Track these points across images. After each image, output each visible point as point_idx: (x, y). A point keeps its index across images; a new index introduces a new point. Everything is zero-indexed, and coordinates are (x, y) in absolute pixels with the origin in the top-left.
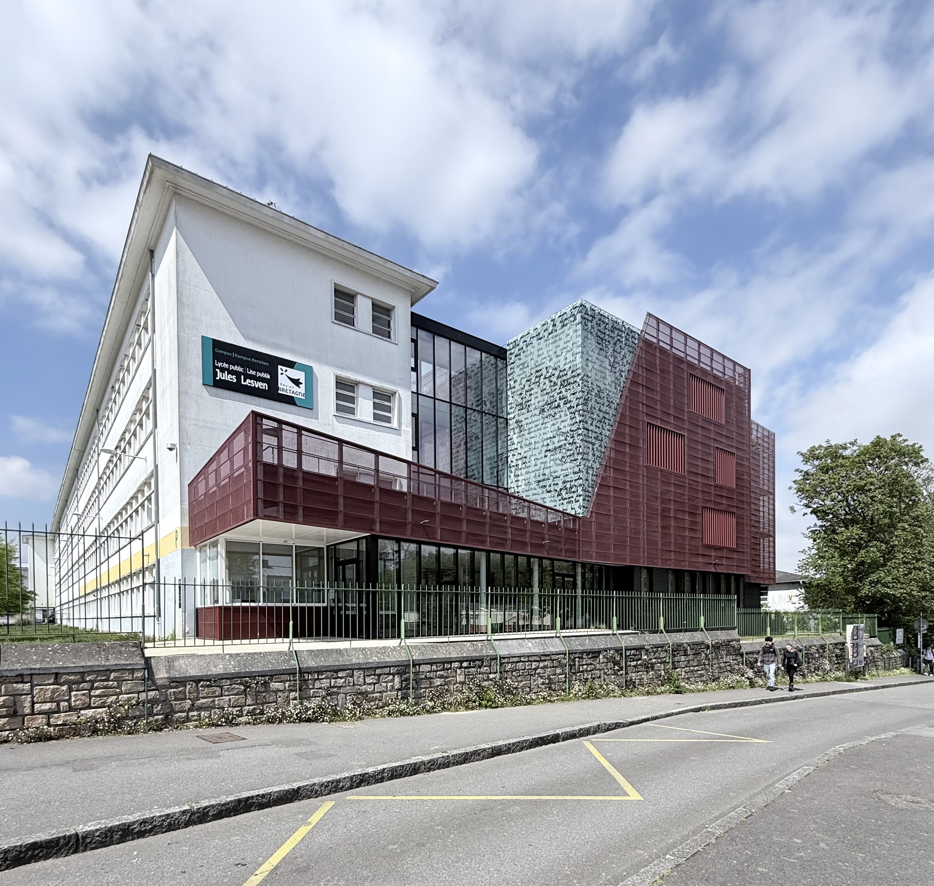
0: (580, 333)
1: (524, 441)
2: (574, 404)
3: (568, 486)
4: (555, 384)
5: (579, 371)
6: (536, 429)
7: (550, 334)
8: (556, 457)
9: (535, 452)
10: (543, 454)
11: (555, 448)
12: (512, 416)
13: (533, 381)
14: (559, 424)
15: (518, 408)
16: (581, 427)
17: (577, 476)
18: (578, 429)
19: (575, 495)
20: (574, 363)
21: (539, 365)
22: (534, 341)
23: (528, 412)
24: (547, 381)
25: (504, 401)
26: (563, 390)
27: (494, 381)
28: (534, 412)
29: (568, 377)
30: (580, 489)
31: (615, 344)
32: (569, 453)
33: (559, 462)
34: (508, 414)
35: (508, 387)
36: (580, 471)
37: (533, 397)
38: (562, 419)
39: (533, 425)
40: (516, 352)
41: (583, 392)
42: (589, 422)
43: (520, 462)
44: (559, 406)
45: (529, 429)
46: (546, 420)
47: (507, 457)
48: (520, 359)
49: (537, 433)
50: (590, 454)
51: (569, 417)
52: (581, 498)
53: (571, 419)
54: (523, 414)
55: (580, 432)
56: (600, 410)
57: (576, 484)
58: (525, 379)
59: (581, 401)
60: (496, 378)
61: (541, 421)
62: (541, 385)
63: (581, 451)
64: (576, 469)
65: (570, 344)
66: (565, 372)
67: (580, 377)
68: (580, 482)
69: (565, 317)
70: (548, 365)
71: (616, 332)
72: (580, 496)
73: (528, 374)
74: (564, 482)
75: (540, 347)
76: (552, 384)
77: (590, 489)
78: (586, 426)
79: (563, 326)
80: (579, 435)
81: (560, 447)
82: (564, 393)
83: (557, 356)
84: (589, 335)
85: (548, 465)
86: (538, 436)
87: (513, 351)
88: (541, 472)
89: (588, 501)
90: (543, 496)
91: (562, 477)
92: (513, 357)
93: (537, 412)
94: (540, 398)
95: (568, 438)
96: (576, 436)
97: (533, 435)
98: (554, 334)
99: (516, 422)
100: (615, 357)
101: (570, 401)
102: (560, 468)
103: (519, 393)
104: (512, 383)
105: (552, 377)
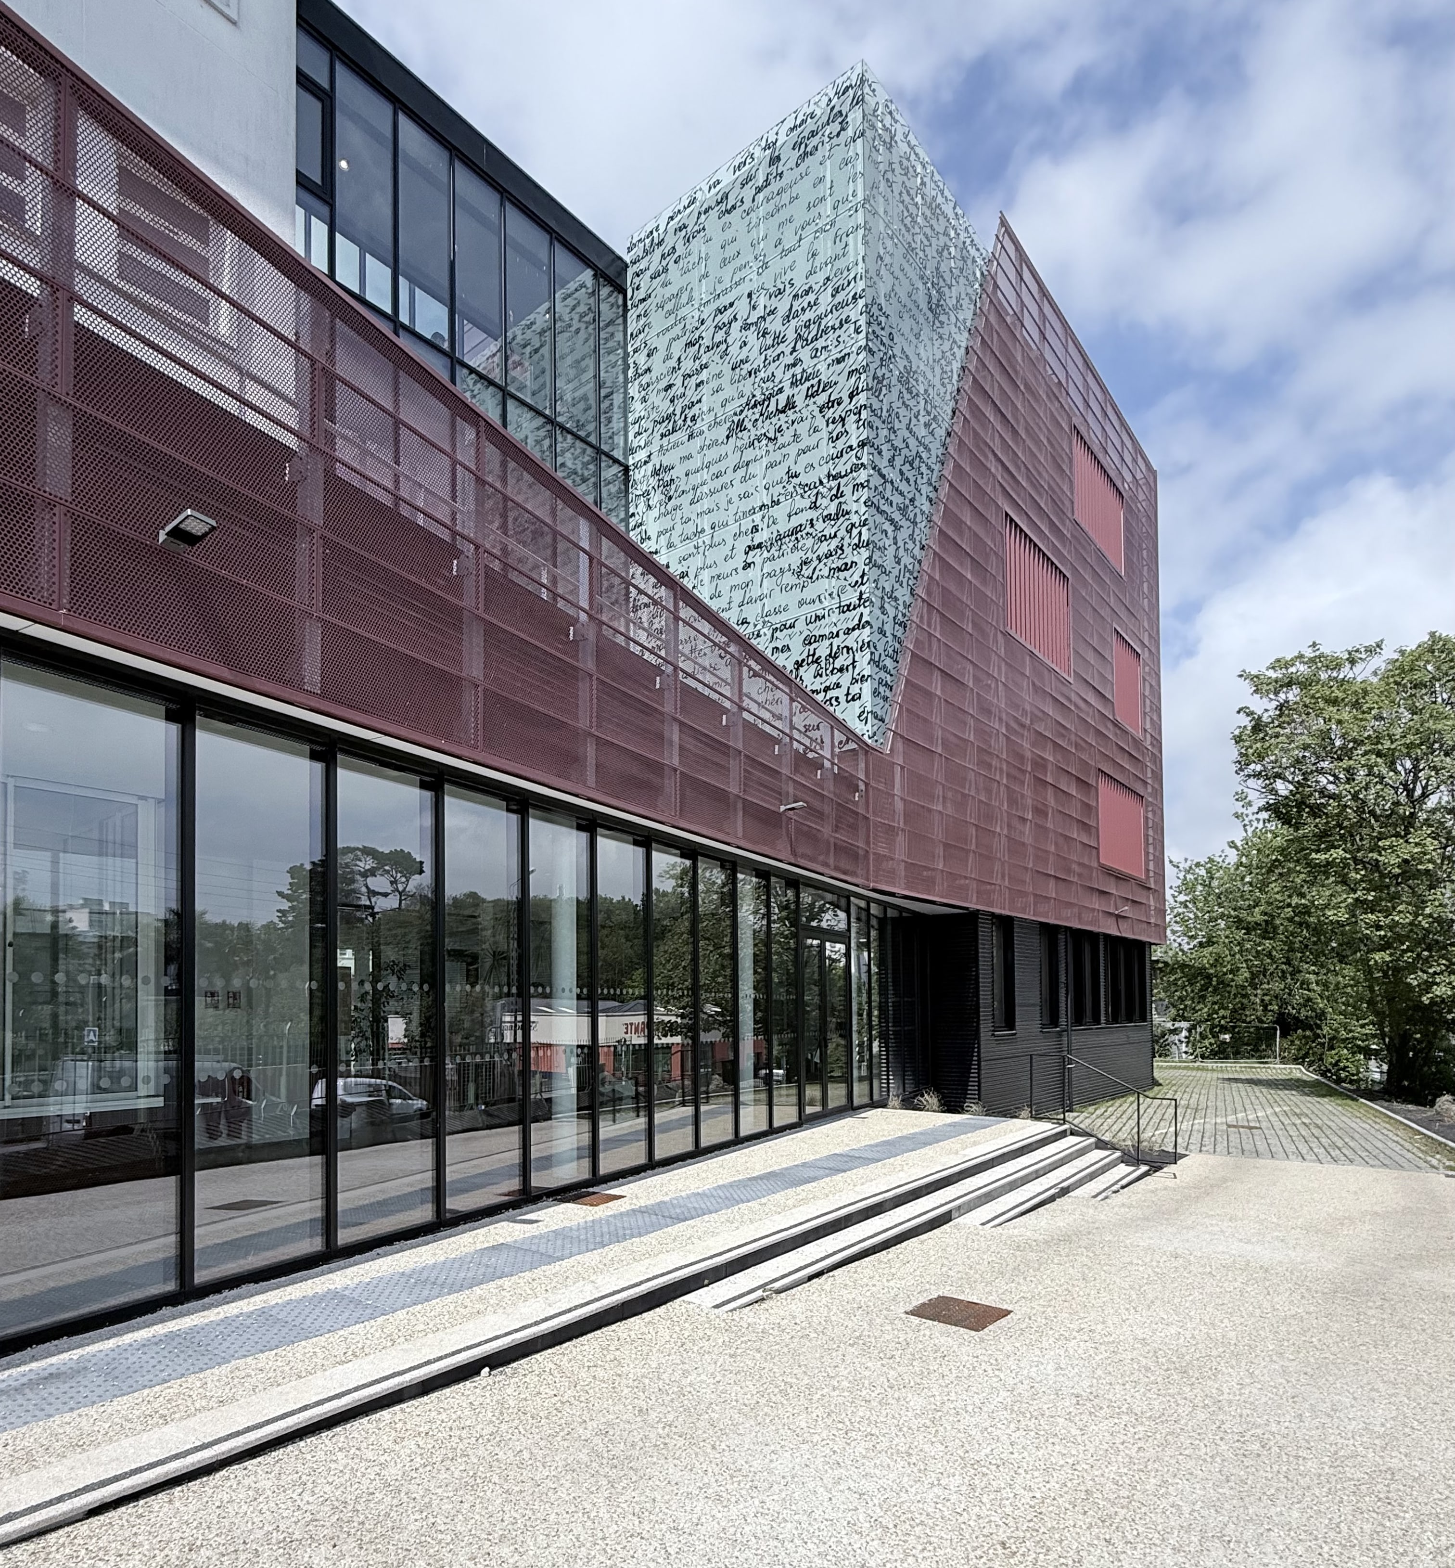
0: (858, 165)
1: (679, 528)
2: (842, 390)
3: (823, 650)
4: (779, 339)
5: (858, 287)
6: (717, 483)
7: (759, 190)
9: (713, 555)
10: (738, 561)
12: (642, 455)
13: (707, 342)
14: (790, 462)
15: (662, 429)
16: (865, 460)
18: (856, 468)
20: (841, 264)
21: (725, 292)
22: (712, 222)
23: (691, 437)
24: (751, 336)
26: (805, 354)
28: (710, 436)
29: (821, 310)
30: (862, 659)
32: (824, 548)
33: (793, 580)
34: (629, 451)
35: (631, 373)
36: (863, 602)
37: (706, 389)
38: (802, 446)
39: (705, 475)
40: (654, 266)
41: (871, 352)
42: (886, 454)
44: (790, 405)
48: (665, 285)
50: (891, 551)
51: (824, 434)
52: (867, 688)
53: (834, 440)
54: (676, 445)
55: (862, 476)
57: (850, 641)
58: (684, 341)
59: (864, 380)
60: (595, 352)
61: (733, 459)
62: (734, 350)
63: (865, 537)
64: (851, 597)
65: (827, 208)
66: (811, 297)
68: (865, 634)
70: (754, 286)
72: (863, 679)
73: (692, 323)
74: (808, 642)
75: (729, 234)
76: (769, 341)
77: (890, 664)
78: (878, 461)
79: (804, 155)
81: (795, 531)
82: (808, 363)
83: (786, 252)
84: (884, 186)
85: (755, 591)
86: (723, 505)
89: (885, 699)
91: (800, 625)
92: (645, 280)
93: (722, 432)
94: (729, 391)
95: (822, 502)
96: (847, 490)
97: (706, 504)
98: (774, 187)
99: (656, 473)
101: (828, 385)
102: (796, 595)
103: (663, 384)
104: (641, 359)
105: (769, 319)
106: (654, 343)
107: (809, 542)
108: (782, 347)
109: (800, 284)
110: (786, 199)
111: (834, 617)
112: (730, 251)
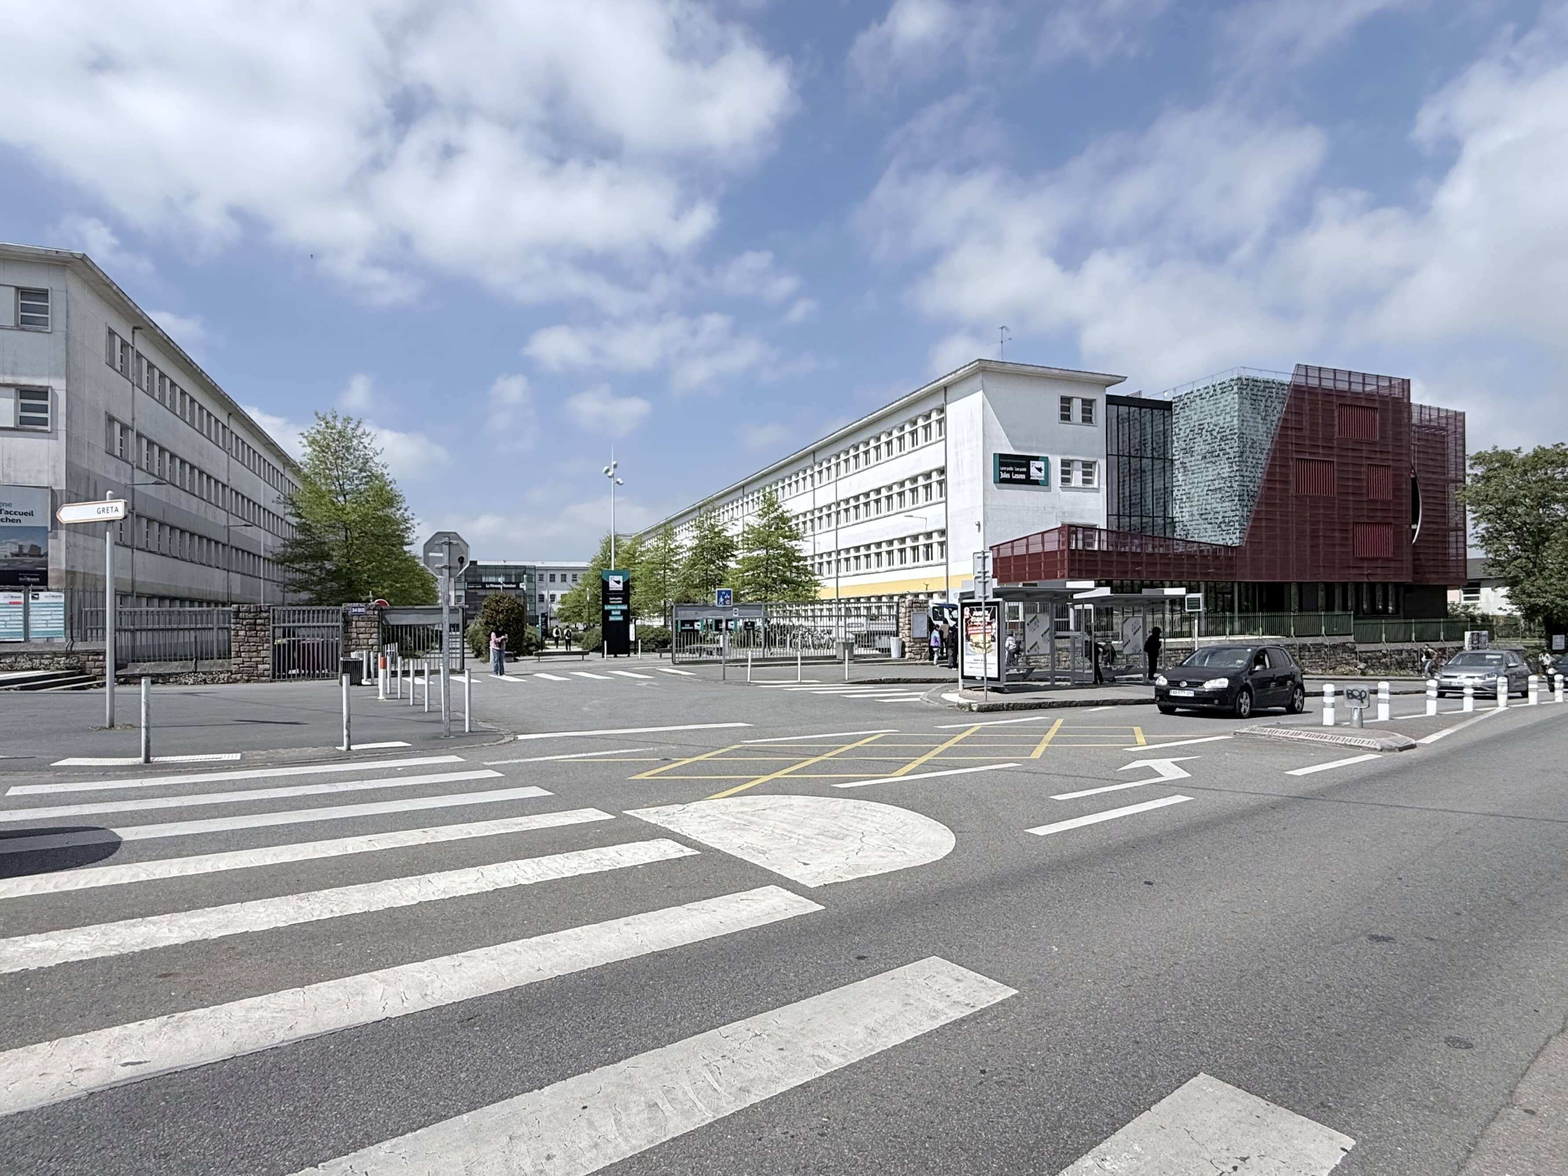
0: (1236, 400)
1: (1188, 480)
2: (1232, 455)
3: (1227, 520)
4: (1216, 438)
5: (1236, 431)
6: (1199, 471)
7: (1211, 397)
8: (1217, 496)
9: (1198, 490)
10: (1205, 493)
11: (1216, 489)
12: (1177, 457)
14: (1219, 470)
15: (1183, 452)
16: (1238, 474)
17: (1234, 513)
18: (1235, 476)
19: (1232, 529)
20: (1232, 424)
21: (1201, 420)
22: (1198, 399)
23: (1191, 456)
24: (1208, 434)
25: (1169, 443)
26: (1223, 443)
28: (1197, 457)
29: (1227, 433)
30: (1237, 525)
32: (1227, 494)
33: (1219, 501)
34: (1173, 455)
35: (1174, 434)
36: (1237, 510)
37: (1196, 445)
38: (1222, 467)
39: (1196, 468)
40: (1181, 406)
41: (1240, 448)
44: (1219, 455)
45: (1193, 470)
46: (1208, 465)
47: (1173, 491)
48: (1184, 412)
49: (1200, 475)
50: (1245, 495)
51: (1227, 465)
52: (1238, 531)
53: (1230, 467)
54: (1187, 457)
55: (1237, 479)
57: (1233, 519)
58: (1189, 429)
59: (1237, 455)
61: (1204, 465)
62: (1204, 436)
63: (1238, 493)
64: (1234, 508)
65: (1228, 408)
66: (1224, 429)
67: (1237, 435)
68: (1237, 518)
70: (1209, 421)
72: (1236, 530)
73: (1192, 425)
74: (1223, 517)
75: (1202, 405)
76: (1213, 437)
77: (1244, 527)
79: (1223, 392)
80: (1236, 481)
81: (1220, 488)
82: (1223, 446)
83: (1218, 416)
84: (1244, 401)
85: (1209, 502)
86: (1201, 477)
87: (1178, 404)
88: (1203, 507)
89: (1243, 536)
91: (1221, 513)
92: (1178, 409)
94: (1202, 447)
95: (1227, 483)
96: (1233, 481)
97: (1196, 475)
98: (1215, 397)
99: (1181, 463)
101: (1229, 453)
102: (1220, 505)
103: (1183, 439)
105: (1213, 431)
107: (1224, 492)
108: (1216, 440)
109: (1221, 425)
110: (1218, 402)
111: (1230, 512)
112: (1203, 410)
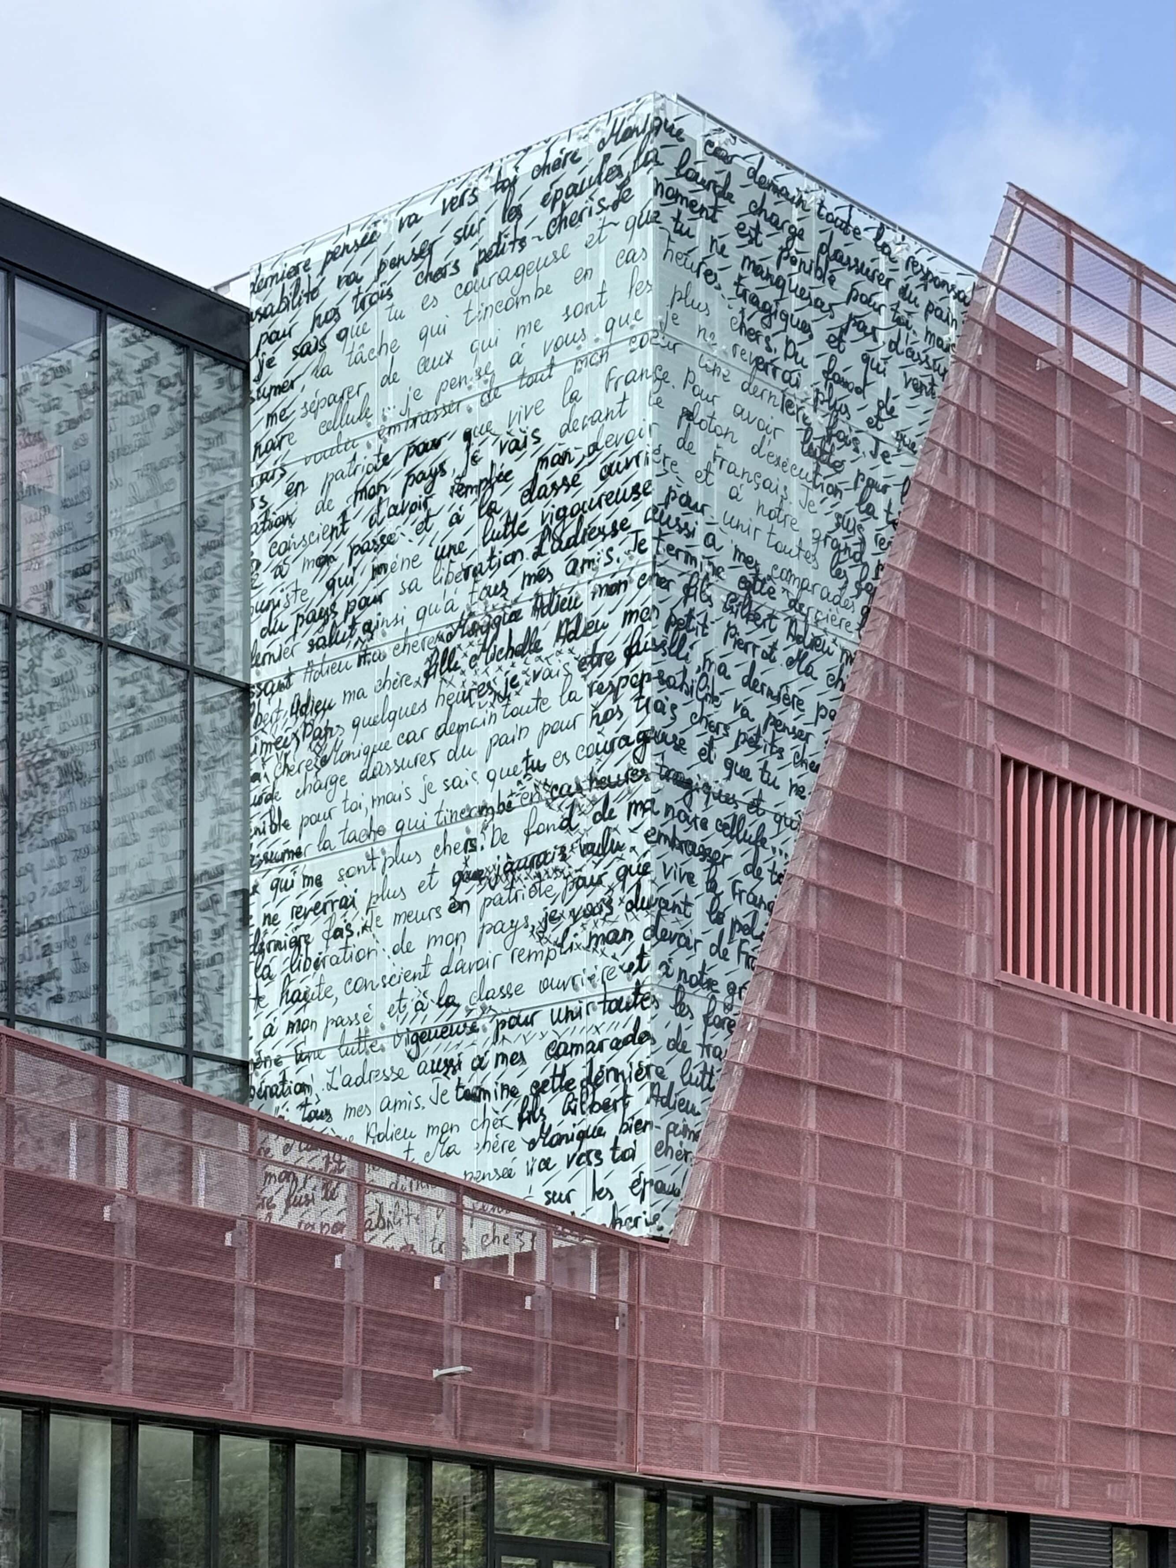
1: (339, 818)
2: (612, 640)
3: (577, 1069)
4: (515, 530)
5: (642, 474)
6: (409, 752)
7: (486, 257)
8: (517, 911)
9: (398, 877)
10: (442, 895)
11: (511, 869)
12: (272, 672)
13: (393, 496)
14: (529, 742)
15: (312, 631)
16: (648, 764)
17: (623, 1025)
18: (635, 775)
19: (612, 1122)
20: (618, 427)
21: (427, 417)
22: (404, 281)
23: (363, 659)
24: (469, 506)
25: (229, 591)
26: (557, 563)
27: (175, 474)
28: (397, 666)
29: (585, 494)
30: (639, 1093)
31: (837, 341)
32: (581, 899)
33: (532, 944)
34: (254, 660)
35: (255, 515)
36: (639, 998)
37: (391, 582)
38: (550, 718)
39: (388, 733)
40: (302, 332)
41: (663, 583)
42: (695, 743)
43: (315, 927)
45: (369, 753)
46: (462, 714)
47: (245, 895)
48: (321, 373)
49: (414, 778)
50: (699, 910)
51: (584, 706)
52: (645, 1143)
53: (600, 720)
54: (337, 668)
55: (644, 791)
56: (750, 682)
57: (620, 1061)
58: (349, 486)
59: (652, 630)
60: (187, 458)
62: (440, 524)
63: (647, 891)
64: (623, 988)
65: (595, 325)
66: (568, 470)
67: (648, 502)
68: (643, 1053)
69: (570, 175)
70: (474, 422)
71: (845, 278)
72: (641, 1126)
75: (433, 318)
76: (499, 525)
77: (695, 1096)
78: (674, 760)
79: (561, 222)
80: (636, 807)
83: (529, 380)
84: (700, 289)
85: (469, 953)
86: (417, 792)
87: (281, 323)
88: (433, 986)
89: (685, 1155)
90: (439, 1116)
91: (542, 1021)
92: (283, 354)
93: (416, 664)
94: (430, 595)
95: (582, 821)
96: (621, 810)
97: (388, 784)
98: (511, 259)
99: (299, 709)
100: (837, 410)
101: (594, 627)
102: (534, 972)
103: (315, 552)
104: (275, 493)
105: (500, 487)
106: (298, 471)
107: (559, 885)
108: (518, 543)
109: (550, 439)
110: (528, 286)
111: (598, 1017)
112: (436, 348)
